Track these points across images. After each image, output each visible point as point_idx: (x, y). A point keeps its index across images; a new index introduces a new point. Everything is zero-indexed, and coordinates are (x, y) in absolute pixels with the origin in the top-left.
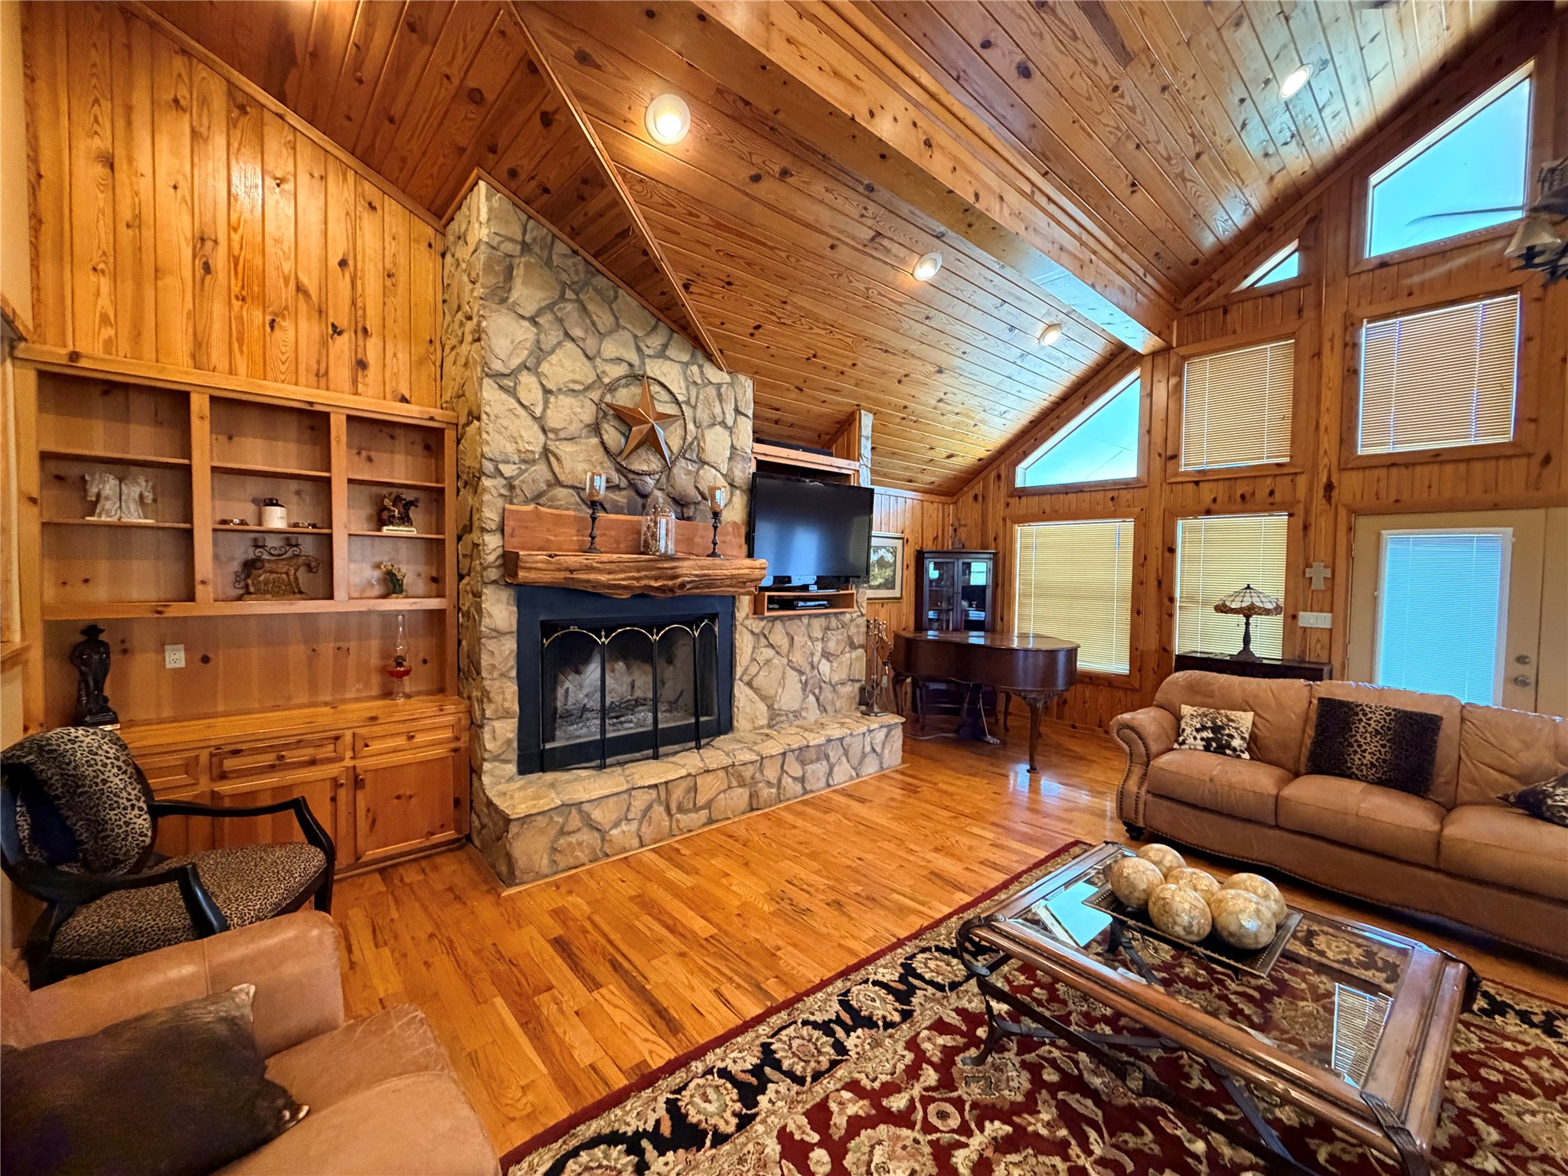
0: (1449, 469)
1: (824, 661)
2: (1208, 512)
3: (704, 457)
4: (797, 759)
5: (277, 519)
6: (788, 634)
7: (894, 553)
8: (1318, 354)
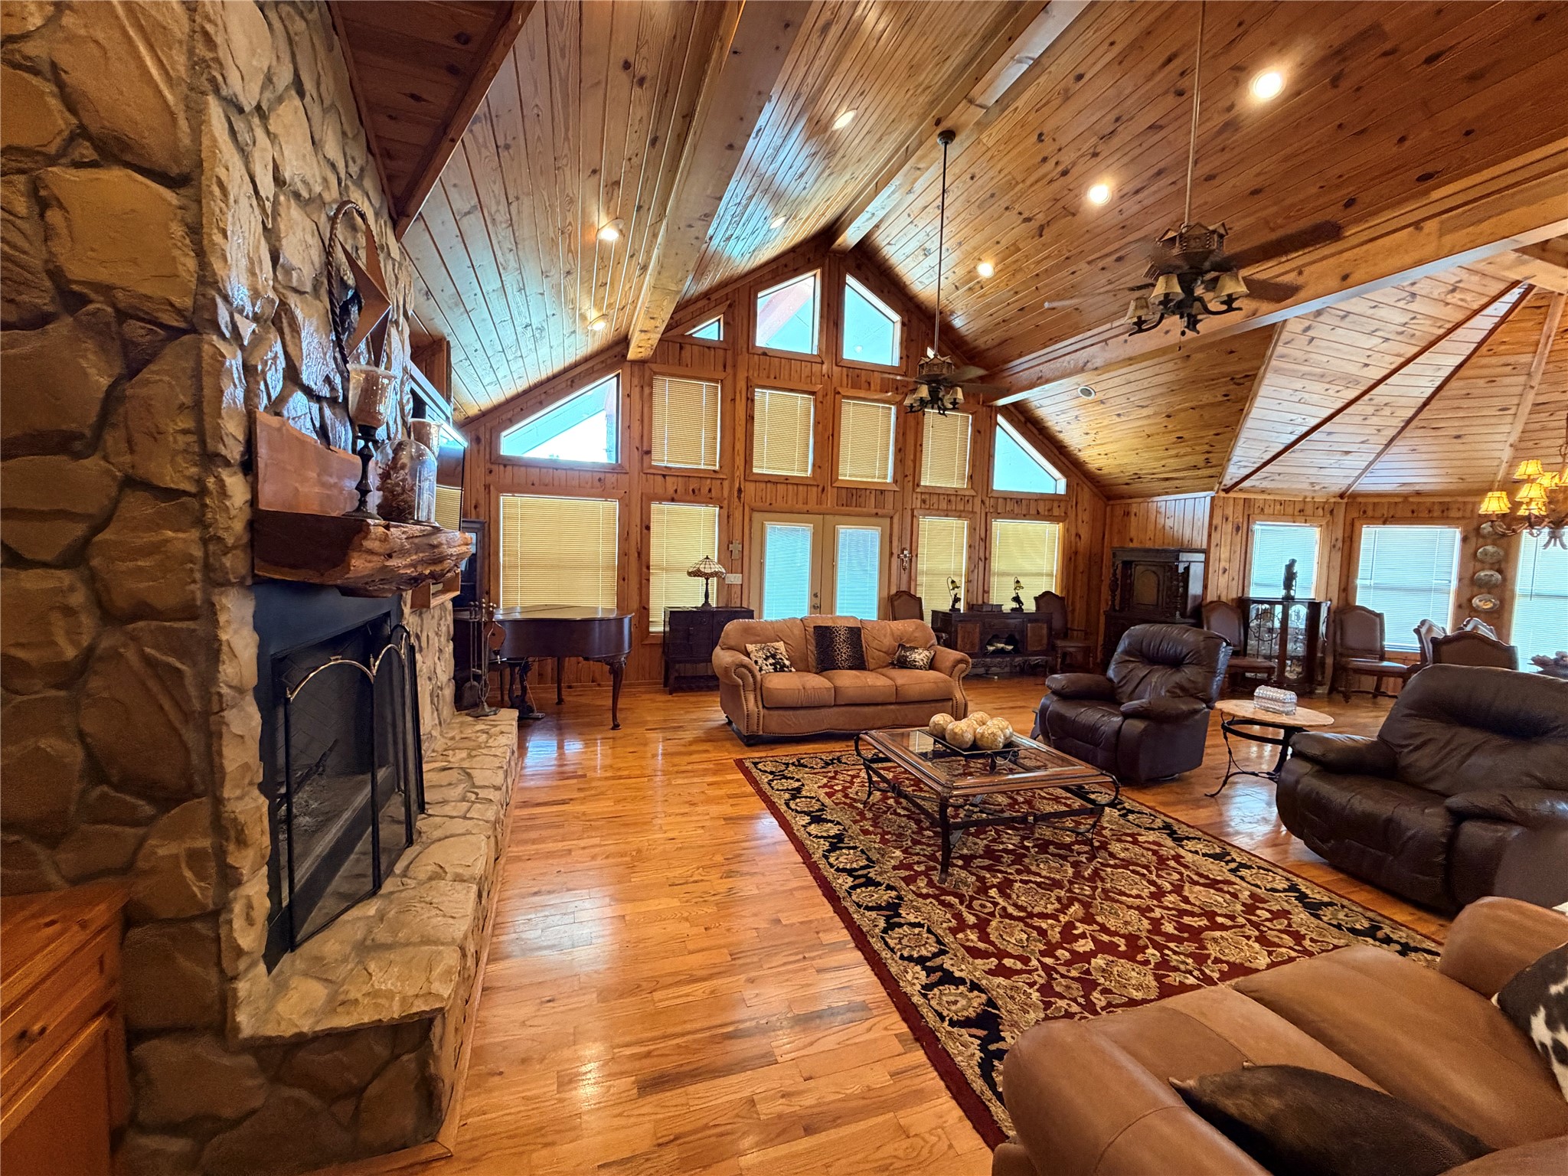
0: (790, 487)
2: (673, 500)
8: (733, 400)
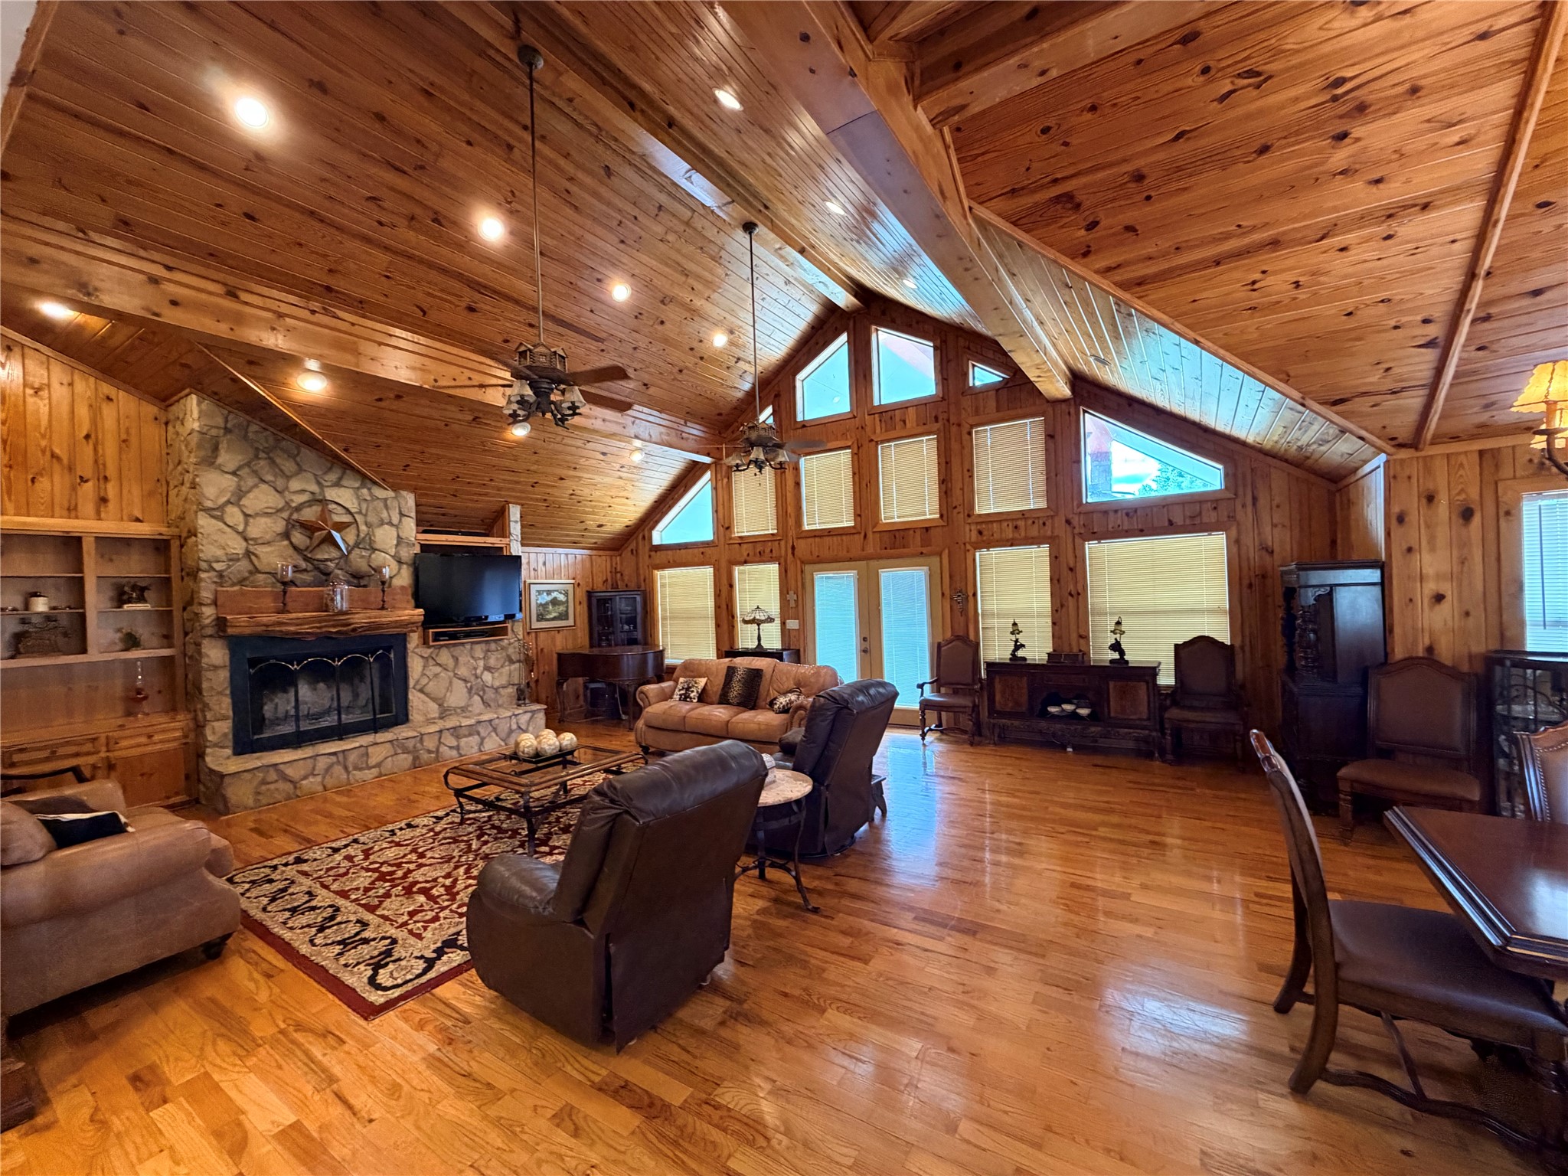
1: (486, 673)
2: (747, 562)
3: (376, 546)
4: (452, 735)
5: (41, 605)
6: (453, 656)
7: (566, 594)
